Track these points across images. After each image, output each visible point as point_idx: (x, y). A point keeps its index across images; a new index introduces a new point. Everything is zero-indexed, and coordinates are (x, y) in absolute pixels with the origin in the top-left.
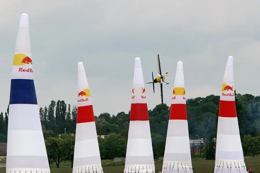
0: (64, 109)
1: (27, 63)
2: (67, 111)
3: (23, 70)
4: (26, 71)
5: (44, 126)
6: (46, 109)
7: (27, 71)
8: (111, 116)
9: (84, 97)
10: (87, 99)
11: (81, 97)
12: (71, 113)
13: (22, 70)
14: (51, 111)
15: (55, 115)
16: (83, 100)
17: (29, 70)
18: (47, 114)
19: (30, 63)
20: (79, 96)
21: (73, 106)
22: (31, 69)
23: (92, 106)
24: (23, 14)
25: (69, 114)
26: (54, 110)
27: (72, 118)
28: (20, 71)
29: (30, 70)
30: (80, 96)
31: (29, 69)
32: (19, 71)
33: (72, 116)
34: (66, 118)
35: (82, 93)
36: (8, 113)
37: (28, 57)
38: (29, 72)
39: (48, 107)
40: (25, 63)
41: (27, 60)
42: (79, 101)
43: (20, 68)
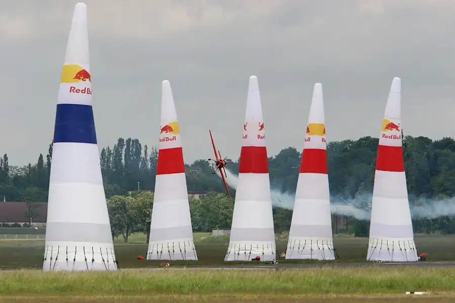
0: (138, 152)
1: (82, 80)
2: (143, 155)
3: (76, 91)
4: (80, 92)
5: (106, 177)
6: (109, 152)
9: (169, 135)
10: (174, 138)
11: (165, 135)
12: (148, 158)
13: (74, 91)
14: (118, 154)
15: (123, 161)
16: (167, 139)
17: (85, 91)
18: (111, 159)
19: (88, 80)
20: (162, 132)
21: (153, 148)
22: (88, 89)
23: (181, 148)
24: (79, 3)
25: (145, 160)
26: (122, 154)
27: (149, 166)
28: (72, 91)
29: (87, 91)
30: (164, 132)
31: (85, 88)
32: (70, 91)
33: (150, 163)
34: (140, 167)
35: (167, 129)
36: (51, 156)
37: (84, 70)
38: (85, 93)
39: (112, 148)
40: (80, 79)
41: (83, 75)
42: (161, 141)
43: (71, 87)
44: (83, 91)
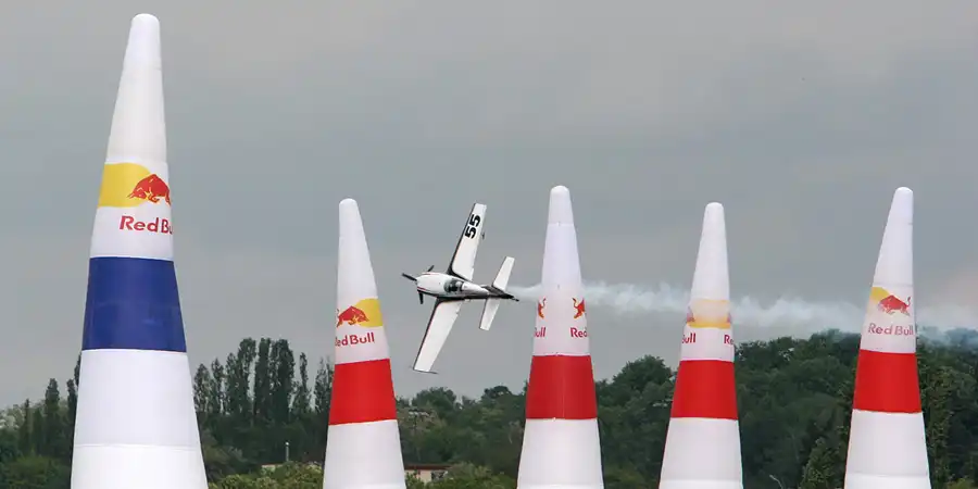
0: (285, 372)
1: (151, 200)
2: (297, 377)
3: (136, 226)
4: (146, 228)
5: (208, 430)
6: (218, 372)
7: (149, 229)
8: (459, 400)
9: (360, 330)
10: (370, 337)
11: (348, 329)
12: (311, 385)
13: (132, 225)
14: (238, 376)
15: (251, 393)
16: (354, 339)
17: (157, 226)
18: (223, 388)
19: (163, 199)
20: (341, 322)
21: (320, 362)
22: (164, 221)
23: (389, 360)
24: (140, 16)
25: (303, 389)
26: (247, 375)
27: (312, 405)
28: (125, 226)
29: (161, 226)
30: (345, 323)
31: (157, 219)
32: (122, 227)
33: (315, 396)
34: (291, 405)
35: (350, 315)
36: (77, 380)
37: (154, 176)
38: (156, 230)
39: (223, 363)
40: (144, 196)
41: (153, 187)
42: (338, 343)
43: (124, 218)
44: (153, 227)
